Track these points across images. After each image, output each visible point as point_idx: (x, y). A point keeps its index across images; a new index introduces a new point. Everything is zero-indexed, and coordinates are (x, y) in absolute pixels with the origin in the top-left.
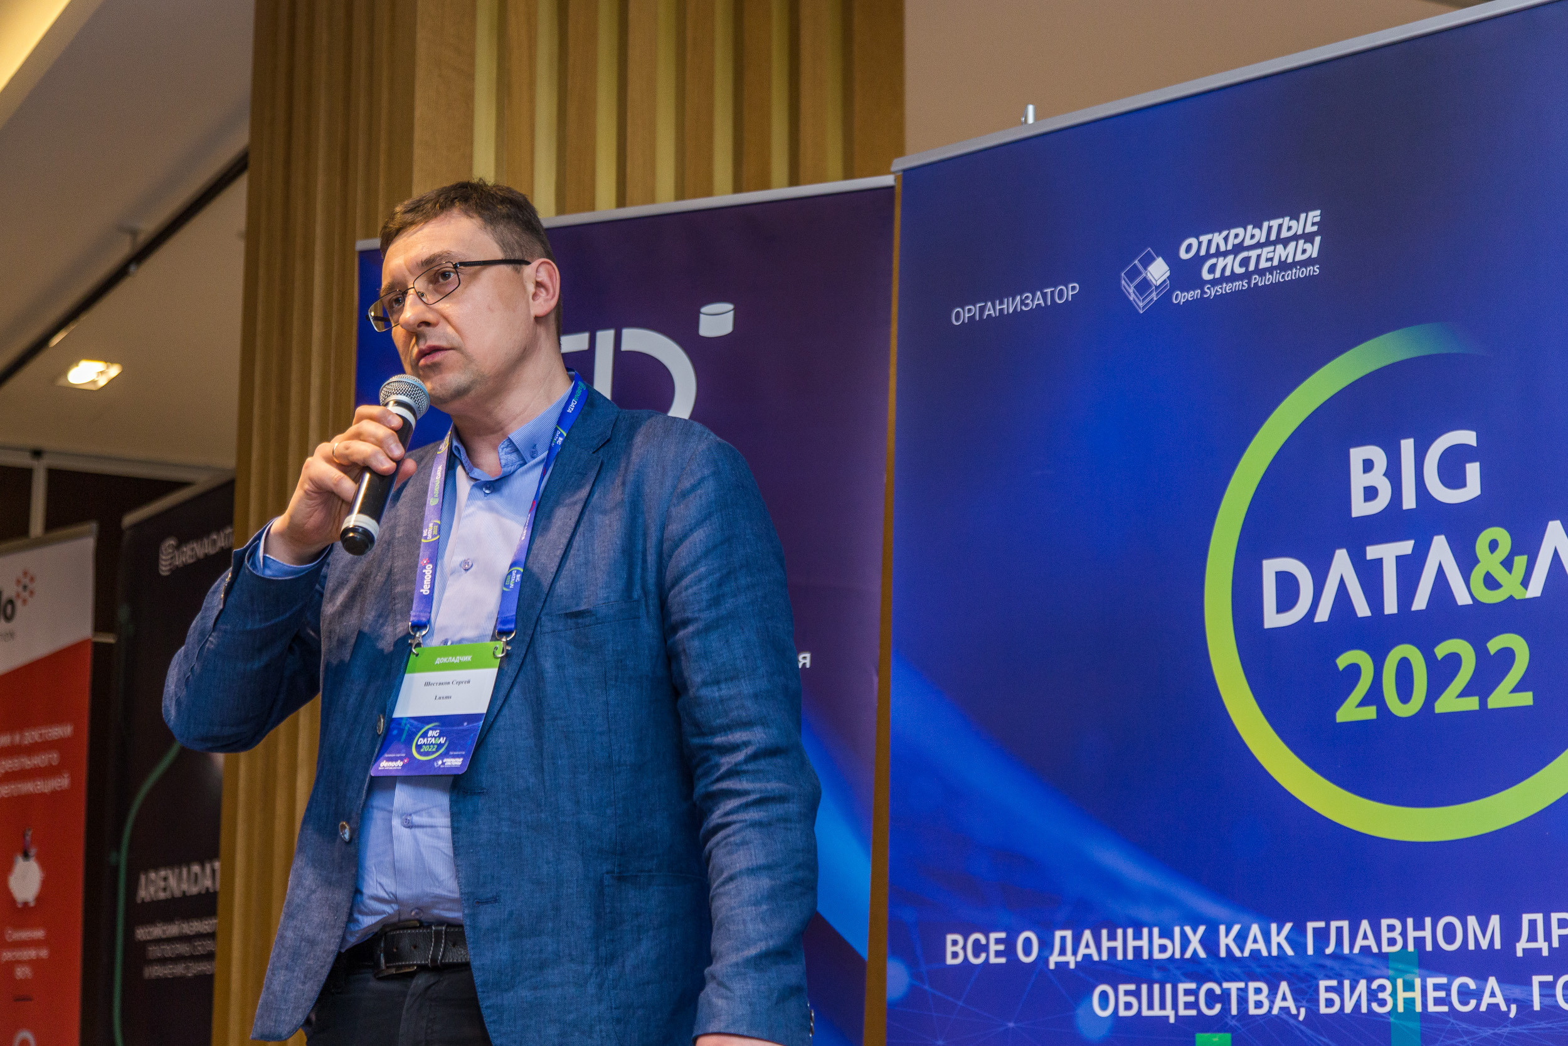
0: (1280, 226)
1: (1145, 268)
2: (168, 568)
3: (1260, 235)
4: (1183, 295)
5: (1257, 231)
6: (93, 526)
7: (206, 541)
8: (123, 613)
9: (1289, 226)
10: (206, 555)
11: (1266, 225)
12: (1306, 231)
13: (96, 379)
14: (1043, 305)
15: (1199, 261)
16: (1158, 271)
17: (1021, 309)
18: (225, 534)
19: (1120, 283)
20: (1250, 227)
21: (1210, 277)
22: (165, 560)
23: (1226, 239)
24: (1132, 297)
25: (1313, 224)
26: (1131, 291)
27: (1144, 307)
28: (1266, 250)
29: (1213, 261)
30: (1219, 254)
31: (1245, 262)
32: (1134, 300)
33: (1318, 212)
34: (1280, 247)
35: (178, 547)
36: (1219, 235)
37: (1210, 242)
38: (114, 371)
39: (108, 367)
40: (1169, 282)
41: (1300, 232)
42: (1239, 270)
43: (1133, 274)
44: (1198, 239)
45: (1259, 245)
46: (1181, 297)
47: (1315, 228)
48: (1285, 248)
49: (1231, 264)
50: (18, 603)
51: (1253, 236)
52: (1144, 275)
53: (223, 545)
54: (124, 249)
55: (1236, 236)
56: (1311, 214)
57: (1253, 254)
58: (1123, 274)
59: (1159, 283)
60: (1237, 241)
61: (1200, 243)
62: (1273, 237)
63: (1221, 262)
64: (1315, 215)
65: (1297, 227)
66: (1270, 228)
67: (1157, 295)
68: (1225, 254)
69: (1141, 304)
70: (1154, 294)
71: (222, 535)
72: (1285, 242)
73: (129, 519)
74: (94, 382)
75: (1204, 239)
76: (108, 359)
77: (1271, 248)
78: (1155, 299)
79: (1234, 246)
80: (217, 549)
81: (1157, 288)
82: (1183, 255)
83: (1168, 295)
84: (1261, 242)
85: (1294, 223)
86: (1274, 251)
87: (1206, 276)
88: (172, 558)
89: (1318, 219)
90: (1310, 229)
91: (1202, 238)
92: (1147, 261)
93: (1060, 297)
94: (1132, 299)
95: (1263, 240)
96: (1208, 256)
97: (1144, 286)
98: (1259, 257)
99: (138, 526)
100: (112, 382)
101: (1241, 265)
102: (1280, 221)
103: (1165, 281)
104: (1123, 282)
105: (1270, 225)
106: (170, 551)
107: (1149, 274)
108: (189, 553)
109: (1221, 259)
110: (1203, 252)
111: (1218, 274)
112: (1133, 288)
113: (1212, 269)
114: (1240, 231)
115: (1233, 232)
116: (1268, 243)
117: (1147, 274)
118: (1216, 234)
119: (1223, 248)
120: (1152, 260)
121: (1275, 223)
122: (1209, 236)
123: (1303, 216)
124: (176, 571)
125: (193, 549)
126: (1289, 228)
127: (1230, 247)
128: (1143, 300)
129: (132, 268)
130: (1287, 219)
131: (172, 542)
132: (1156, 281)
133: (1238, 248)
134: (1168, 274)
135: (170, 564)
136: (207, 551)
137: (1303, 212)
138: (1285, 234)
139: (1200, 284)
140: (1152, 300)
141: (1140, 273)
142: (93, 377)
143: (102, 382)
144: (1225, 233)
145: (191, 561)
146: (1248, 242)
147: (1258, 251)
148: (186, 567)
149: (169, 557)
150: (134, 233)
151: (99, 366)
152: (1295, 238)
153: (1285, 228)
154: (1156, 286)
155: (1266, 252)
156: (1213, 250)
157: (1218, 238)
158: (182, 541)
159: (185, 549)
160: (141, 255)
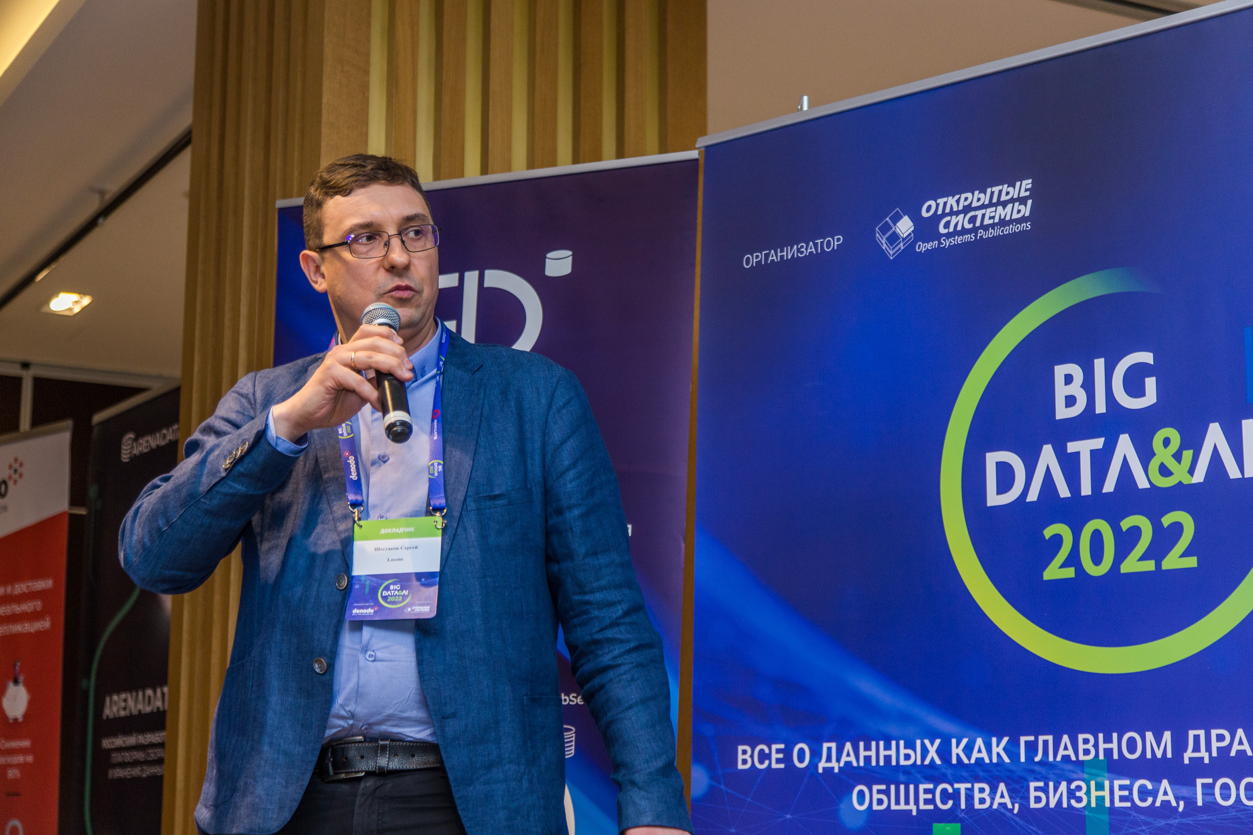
0: (1000, 192)
1: (895, 225)
2: (128, 456)
3: (985, 199)
4: (924, 245)
5: (982, 196)
6: (69, 423)
7: (158, 435)
8: (93, 491)
9: (1007, 191)
10: (158, 446)
11: (989, 190)
12: (1021, 196)
13: (72, 307)
14: (815, 253)
15: (936, 218)
16: (905, 226)
17: (797, 255)
18: (173, 430)
19: (875, 236)
20: (977, 192)
21: (946, 231)
22: (126, 450)
23: (958, 201)
24: (884, 247)
25: (1026, 190)
26: (883, 242)
27: (893, 255)
28: (989, 210)
29: (948, 218)
30: (952, 213)
31: (973, 220)
32: (886, 248)
33: (1030, 181)
34: (1000, 208)
35: (136, 440)
36: (953, 198)
37: (945, 204)
38: (86, 301)
39: (81, 298)
40: (913, 235)
41: (1016, 196)
42: (968, 226)
43: (885, 228)
44: (936, 201)
45: (983, 207)
46: (923, 247)
47: (1028, 193)
48: (1004, 209)
49: (962, 221)
50: (11, 484)
51: (979, 200)
52: (894, 229)
53: (171, 438)
54: (94, 205)
55: (966, 199)
56: (1025, 182)
57: (979, 213)
58: (877, 229)
59: (905, 236)
60: (967, 203)
61: (938, 205)
62: (995, 200)
63: (954, 220)
64: (1027, 183)
65: (1014, 192)
66: (992, 193)
67: (904, 245)
68: (957, 213)
69: (891, 252)
70: (902, 244)
71: (171, 430)
72: (1004, 204)
73: (98, 418)
74: (70, 309)
75: (941, 201)
76: (82, 292)
77: (993, 209)
78: (902, 248)
79: (964, 207)
80: (167, 441)
81: (904, 239)
82: (925, 214)
83: (913, 245)
84: (985, 203)
85: (1011, 189)
86: (996, 211)
87: (942, 230)
88: (131, 448)
89: (1030, 186)
90: (1023, 194)
91: (939, 201)
92: (896, 219)
93: (828, 247)
94: (884, 248)
95: (987, 202)
96: (944, 215)
97: (894, 238)
98: (984, 215)
99: (103, 423)
100: (84, 309)
101: (969, 222)
102: (1000, 187)
103: (910, 234)
104: (877, 235)
105: (993, 191)
106: (130, 442)
107: (897, 229)
108: (145, 444)
109: (954, 217)
110: (940, 212)
111: (951, 229)
112: (885, 239)
113: (947, 225)
114: (969, 195)
115: (963, 196)
116: (991, 205)
117: (896, 228)
118: (950, 198)
119: (955, 209)
120: (900, 218)
121: (996, 189)
122: (945, 199)
123: (1018, 184)
124: (134, 459)
125: (147, 441)
126: (1008, 193)
127: (961, 208)
128: (893, 249)
129: (101, 221)
130: (1006, 186)
131: (131, 436)
132: (903, 234)
133: (968, 209)
134: (912, 229)
135: (130, 453)
136: (158, 443)
137: (1018, 181)
138: (1004, 198)
139: (938, 236)
140: (900, 248)
141: (891, 228)
142: (70, 305)
143: (77, 309)
144: (957, 197)
145: (146, 450)
146: (975, 204)
147: (983, 211)
148: (142, 455)
149: (129, 447)
150: (102, 193)
151: (74, 297)
152: (1012, 201)
153: (1004, 193)
154: (902, 238)
155: (989, 212)
156: (947, 210)
157: (951, 201)
158: (139, 436)
159: (141, 441)
160: (107, 210)
